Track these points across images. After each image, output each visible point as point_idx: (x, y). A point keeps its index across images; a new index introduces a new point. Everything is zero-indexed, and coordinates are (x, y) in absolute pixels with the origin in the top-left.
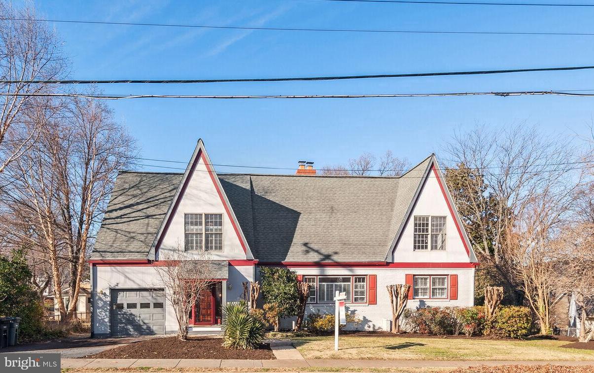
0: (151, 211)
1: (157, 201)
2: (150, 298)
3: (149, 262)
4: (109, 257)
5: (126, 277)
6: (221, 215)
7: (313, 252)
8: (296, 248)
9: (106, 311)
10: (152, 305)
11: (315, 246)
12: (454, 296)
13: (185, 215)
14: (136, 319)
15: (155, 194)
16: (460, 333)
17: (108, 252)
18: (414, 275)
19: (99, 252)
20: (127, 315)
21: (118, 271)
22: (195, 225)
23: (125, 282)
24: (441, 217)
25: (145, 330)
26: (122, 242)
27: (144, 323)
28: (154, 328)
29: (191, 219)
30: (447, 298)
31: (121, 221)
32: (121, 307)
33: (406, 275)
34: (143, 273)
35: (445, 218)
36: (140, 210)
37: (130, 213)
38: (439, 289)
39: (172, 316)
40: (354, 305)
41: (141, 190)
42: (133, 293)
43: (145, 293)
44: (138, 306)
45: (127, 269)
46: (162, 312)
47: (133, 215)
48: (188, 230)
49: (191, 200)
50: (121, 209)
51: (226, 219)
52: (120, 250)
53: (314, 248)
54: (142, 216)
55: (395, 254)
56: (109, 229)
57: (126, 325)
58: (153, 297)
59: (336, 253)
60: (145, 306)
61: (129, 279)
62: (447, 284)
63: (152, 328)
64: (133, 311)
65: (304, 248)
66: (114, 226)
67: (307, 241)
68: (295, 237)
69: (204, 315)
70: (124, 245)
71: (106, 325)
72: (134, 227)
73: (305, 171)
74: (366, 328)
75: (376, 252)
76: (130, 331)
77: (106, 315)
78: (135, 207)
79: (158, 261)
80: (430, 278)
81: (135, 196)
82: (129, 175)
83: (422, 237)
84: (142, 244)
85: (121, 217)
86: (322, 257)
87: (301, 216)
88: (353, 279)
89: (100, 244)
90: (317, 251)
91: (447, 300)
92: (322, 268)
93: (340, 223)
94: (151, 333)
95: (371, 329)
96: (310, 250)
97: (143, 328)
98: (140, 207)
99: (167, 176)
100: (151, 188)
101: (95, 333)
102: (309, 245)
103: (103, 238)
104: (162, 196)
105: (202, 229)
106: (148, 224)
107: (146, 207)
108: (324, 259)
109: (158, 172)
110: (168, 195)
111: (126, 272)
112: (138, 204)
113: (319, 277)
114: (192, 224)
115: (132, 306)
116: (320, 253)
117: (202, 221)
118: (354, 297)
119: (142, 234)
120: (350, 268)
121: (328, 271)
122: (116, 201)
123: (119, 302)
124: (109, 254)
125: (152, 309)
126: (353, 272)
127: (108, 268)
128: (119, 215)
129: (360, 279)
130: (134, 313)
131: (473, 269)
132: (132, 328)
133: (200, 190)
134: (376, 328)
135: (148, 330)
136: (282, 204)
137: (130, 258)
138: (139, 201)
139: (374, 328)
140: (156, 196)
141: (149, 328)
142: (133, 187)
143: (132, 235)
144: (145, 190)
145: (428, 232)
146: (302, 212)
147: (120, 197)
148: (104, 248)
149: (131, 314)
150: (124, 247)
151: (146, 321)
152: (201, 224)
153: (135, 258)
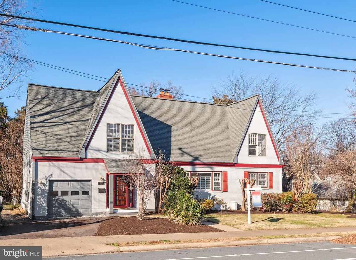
0: (66, 118)
1: (68, 111)
2: (79, 187)
3: (81, 160)
4: (47, 154)
5: (61, 170)
6: (132, 126)
7: (186, 155)
8: (174, 151)
9: (44, 197)
10: (80, 193)
11: (187, 151)
12: (271, 186)
13: (108, 124)
14: (67, 203)
15: (65, 105)
16: (280, 210)
17: (45, 150)
18: (249, 172)
19: (37, 150)
20: (60, 200)
21: (55, 166)
22: (114, 133)
23: (60, 174)
24: (263, 135)
25: (74, 212)
26: (53, 142)
27: (74, 207)
28: (82, 211)
29: (112, 128)
30: (267, 187)
31: (45, 126)
32: (56, 194)
33: (244, 172)
34: (74, 167)
35: (265, 135)
36: (57, 117)
37: (50, 119)
38: (262, 181)
39: (96, 201)
40: (213, 192)
41: (52, 100)
42: (66, 184)
43: (75, 184)
44: (70, 193)
45: (62, 164)
46: (88, 198)
47: (54, 120)
48: (109, 135)
49: (111, 113)
50: (41, 115)
51: (136, 129)
52: (54, 149)
53: (186, 152)
54: (61, 122)
55: (238, 158)
56: (38, 131)
57: (59, 208)
58: (81, 186)
59: (201, 156)
60: (76, 193)
61: (63, 172)
62: (267, 178)
63: (80, 210)
64: (65, 197)
65: (180, 152)
66: (41, 129)
67: (181, 147)
68: (172, 143)
69: (120, 200)
70: (56, 145)
71: (44, 209)
72: (57, 130)
73: (165, 96)
74: (221, 208)
75: (225, 156)
76: (63, 213)
77: (44, 201)
78: (53, 114)
79: (87, 159)
80: (258, 174)
81: (49, 105)
82: (38, 87)
83: (253, 148)
84: (69, 145)
85: (43, 122)
86: (193, 158)
87: (172, 128)
88: (212, 174)
89: (35, 143)
90: (189, 154)
91: (267, 189)
92: (193, 166)
93: (199, 135)
94: (79, 215)
95: (224, 209)
96: (184, 153)
97: (73, 211)
98: (57, 114)
99: (69, 91)
100: (59, 100)
101: (35, 216)
102: (183, 150)
103: (36, 138)
104: (70, 107)
105: (118, 136)
106: (68, 129)
107: (61, 114)
108: (195, 160)
109: (60, 87)
110: (75, 106)
111: (61, 167)
112: (54, 112)
113: (191, 172)
114: (112, 131)
115: (65, 193)
116: (191, 156)
117: (119, 130)
118: (213, 186)
119: (67, 136)
120: (211, 167)
121: (198, 168)
122: (35, 108)
123: (54, 190)
124: (47, 152)
125: (80, 196)
126: (212, 169)
127: (46, 163)
128: (42, 120)
129: (217, 174)
130: (65, 199)
131: (281, 169)
132: (64, 211)
133: (118, 106)
134: (227, 208)
135: (77, 212)
136: (157, 118)
137: (64, 155)
138: (53, 109)
139: (226, 208)
140: (66, 107)
141: (77, 210)
142: (44, 98)
143: (60, 137)
144: (55, 101)
145: (256, 144)
146: (172, 125)
147: (37, 106)
148: (40, 147)
149: (63, 200)
150: (56, 147)
151: (75, 205)
152: (118, 132)
153: (69, 156)
